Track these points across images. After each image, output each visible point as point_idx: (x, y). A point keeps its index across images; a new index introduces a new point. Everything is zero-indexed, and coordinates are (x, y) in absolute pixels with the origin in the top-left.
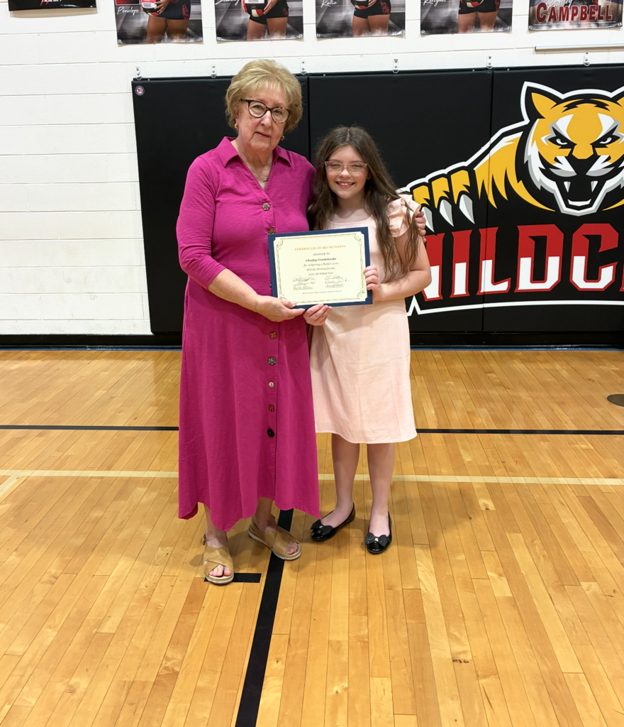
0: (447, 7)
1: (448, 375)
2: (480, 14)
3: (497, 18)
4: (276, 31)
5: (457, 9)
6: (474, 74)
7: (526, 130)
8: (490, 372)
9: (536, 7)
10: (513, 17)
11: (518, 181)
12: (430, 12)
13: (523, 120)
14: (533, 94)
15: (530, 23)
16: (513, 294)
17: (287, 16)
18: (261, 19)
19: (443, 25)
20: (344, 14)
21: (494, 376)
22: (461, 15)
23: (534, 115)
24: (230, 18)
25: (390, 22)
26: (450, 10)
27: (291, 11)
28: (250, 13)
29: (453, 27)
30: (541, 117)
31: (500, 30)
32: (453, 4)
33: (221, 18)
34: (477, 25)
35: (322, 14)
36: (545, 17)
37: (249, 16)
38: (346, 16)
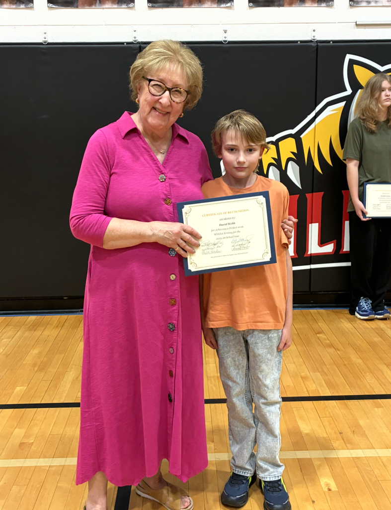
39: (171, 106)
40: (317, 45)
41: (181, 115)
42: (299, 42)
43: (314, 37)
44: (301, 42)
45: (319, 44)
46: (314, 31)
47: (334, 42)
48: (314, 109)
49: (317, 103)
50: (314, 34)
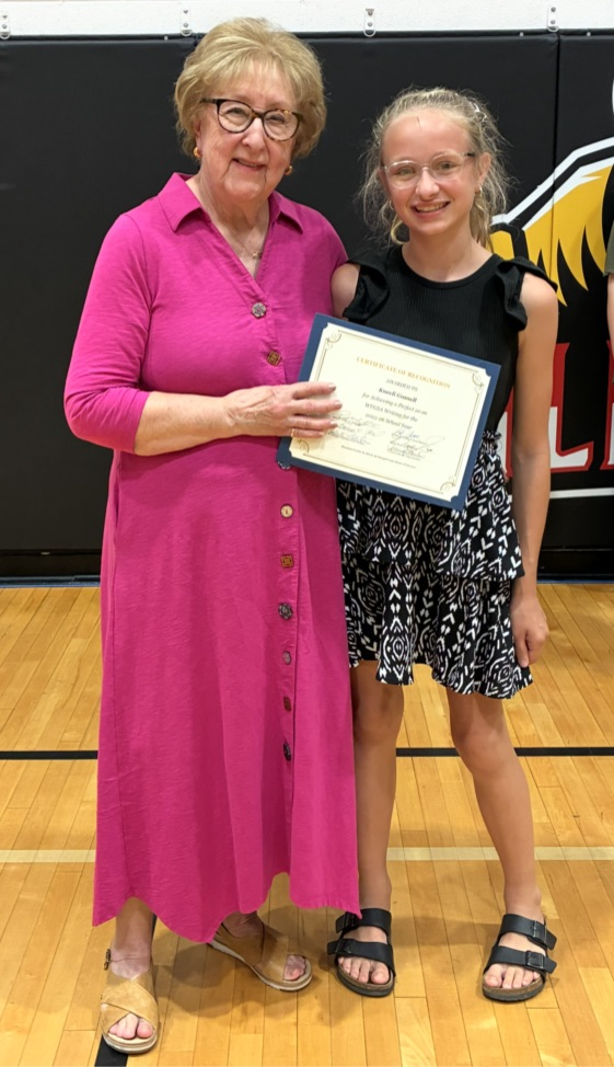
39: (266, 149)
40: (559, 41)
41: (287, 170)
42: (522, 34)
43: (553, 22)
44: (527, 33)
45: (563, 38)
46: (553, 10)
47: (595, 32)
48: (552, 171)
49: (558, 160)
50: (553, 16)
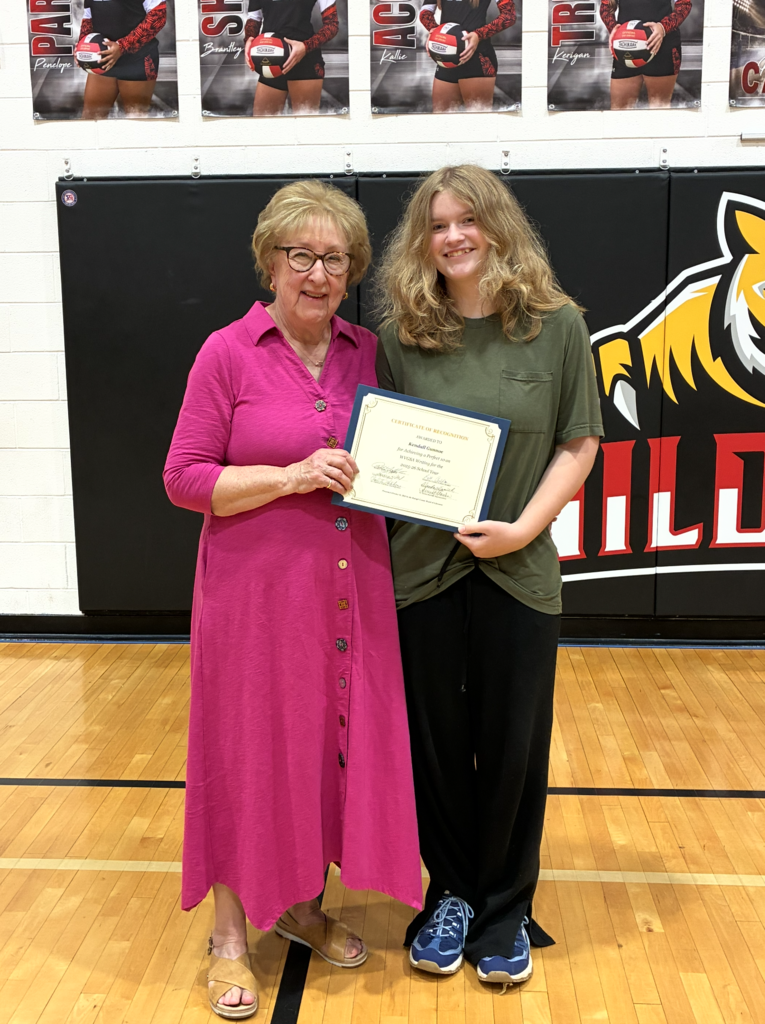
0: (592, 67)
1: (594, 691)
2: (648, 80)
3: (677, 86)
4: (303, 102)
5: (609, 70)
6: (637, 179)
7: (727, 272)
8: (664, 688)
9: (742, 69)
10: (703, 85)
11: (714, 360)
12: (562, 74)
13: (721, 255)
14: (737, 212)
15: (732, 96)
16: (707, 550)
17: (322, 77)
18: (279, 82)
19: (586, 97)
20: (418, 75)
21: (674, 694)
22: (615, 80)
23: (740, 248)
24: (226, 79)
25: (497, 90)
26: (596, 71)
27: (330, 68)
28: (260, 71)
29: (603, 100)
30: (752, 251)
31: (682, 105)
32: (603, 62)
33: (211, 79)
34: (643, 97)
35: (381, 75)
36: (756, 85)
37: (257, 76)
38: (421, 79)
39: (327, 283)
41: (344, 296)
